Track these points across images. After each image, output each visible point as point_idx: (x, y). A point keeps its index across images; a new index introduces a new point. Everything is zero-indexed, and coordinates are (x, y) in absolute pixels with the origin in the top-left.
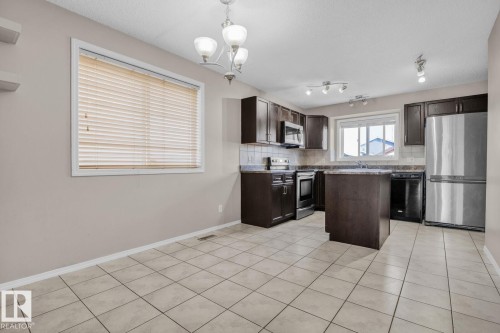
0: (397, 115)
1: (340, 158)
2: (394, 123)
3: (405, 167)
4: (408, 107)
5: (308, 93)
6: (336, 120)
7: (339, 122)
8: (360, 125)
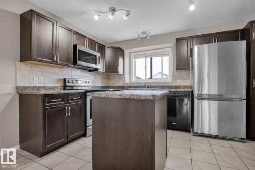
0: (170, 49)
1: (134, 80)
2: (168, 55)
3: (177, 87)
4: (179, 41)
5: (96, 18)
6: (130, 53)
7: (132, 54)
8: (146, 57)
